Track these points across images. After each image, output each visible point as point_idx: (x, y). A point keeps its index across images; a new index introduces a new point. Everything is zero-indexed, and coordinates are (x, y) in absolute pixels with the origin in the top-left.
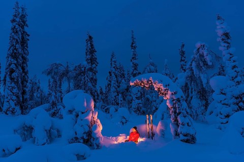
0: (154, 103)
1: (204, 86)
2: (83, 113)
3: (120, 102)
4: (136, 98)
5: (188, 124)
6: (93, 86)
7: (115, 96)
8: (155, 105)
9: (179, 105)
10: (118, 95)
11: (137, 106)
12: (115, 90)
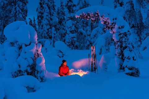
0: (89, 37)
1: (144, 21)
2: (26, 46)
3: (53, 36)
4: (70, 31)
5: (133, 58)
6: (23, 17)
7: (48, 29)
8: (89, 39)
9: (125, 39)
10: (51, 28)
11: (71, 40)
12: (48, 22)
